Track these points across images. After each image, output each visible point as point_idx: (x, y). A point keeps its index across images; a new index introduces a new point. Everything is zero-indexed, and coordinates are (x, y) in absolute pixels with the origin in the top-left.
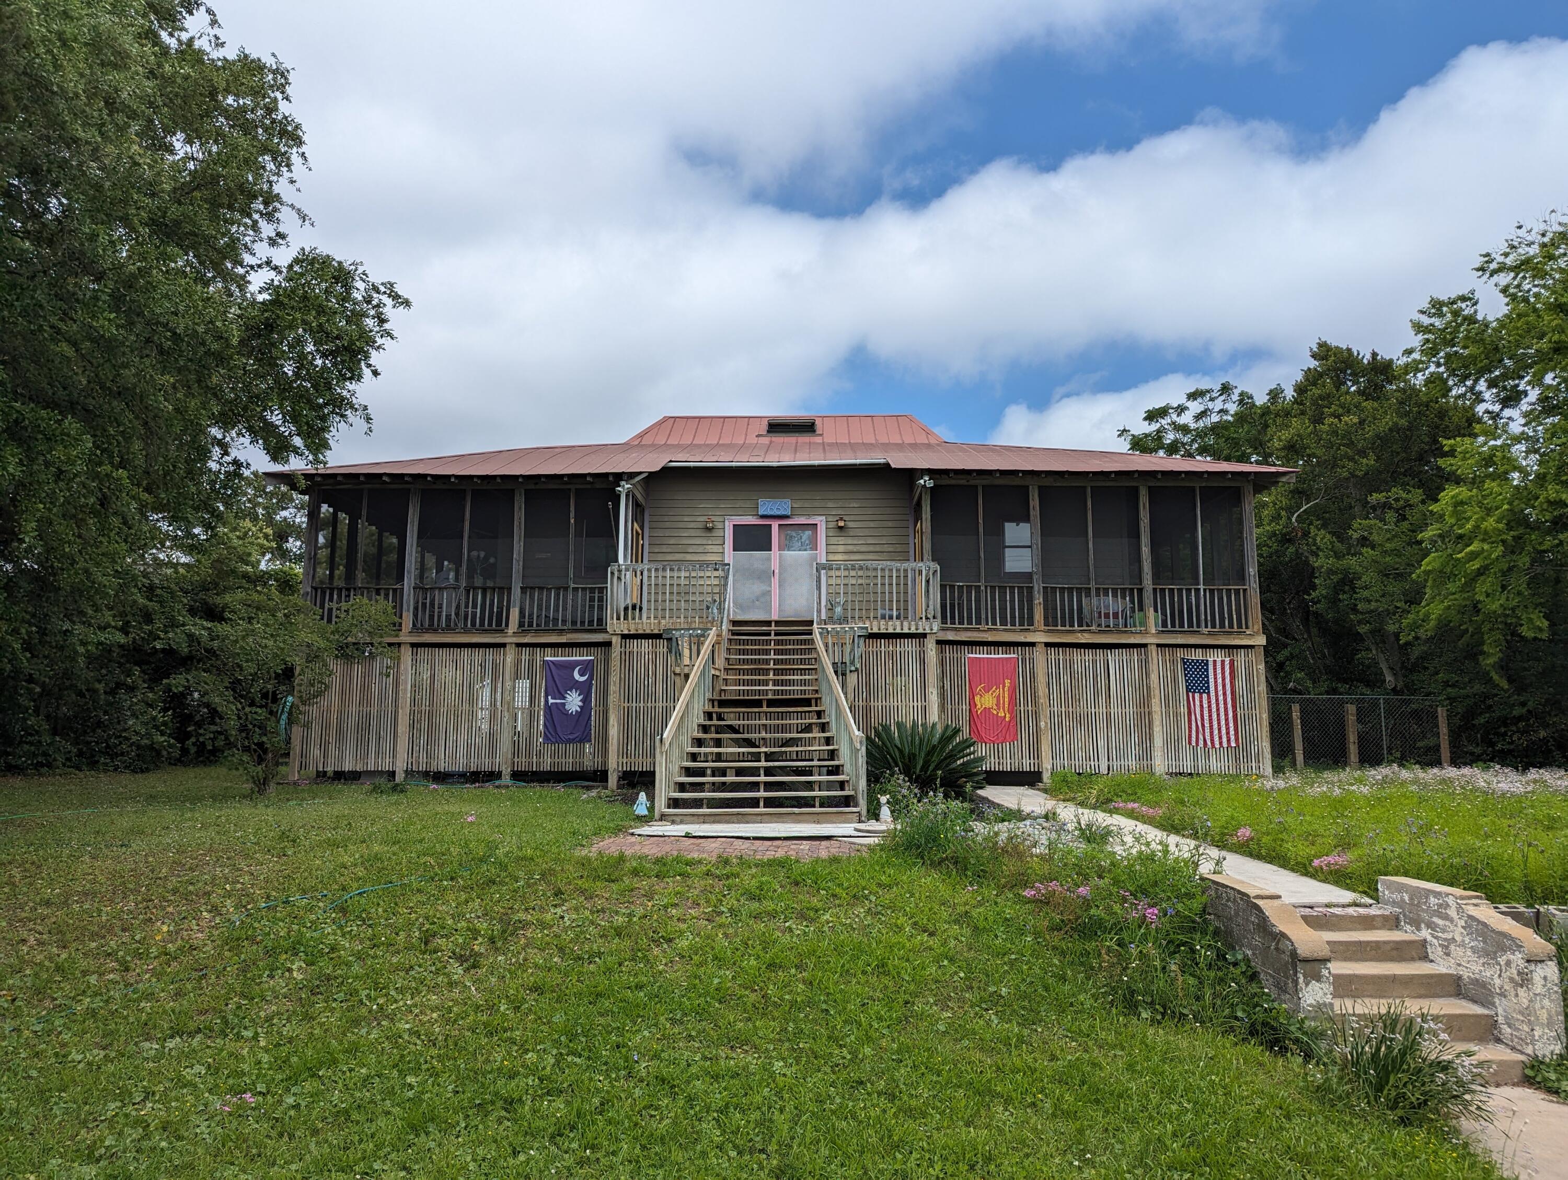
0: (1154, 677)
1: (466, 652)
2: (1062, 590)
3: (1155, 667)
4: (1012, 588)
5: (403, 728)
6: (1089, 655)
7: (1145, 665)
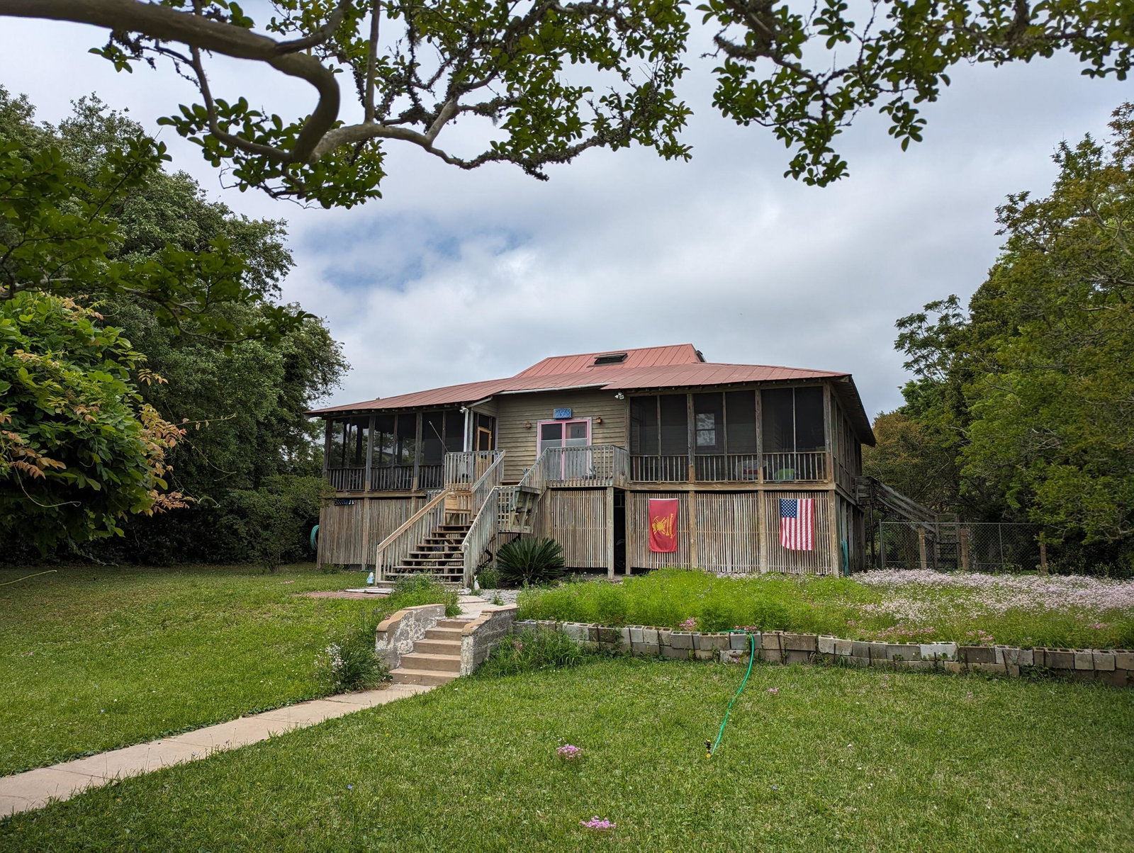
0: (761, 511)
1: (394, 501)
2: (707, 458)
3: (763, 505)
4: (677, 458)
5: (365, 542)
6: (721, 499)
7: (755, 504)
